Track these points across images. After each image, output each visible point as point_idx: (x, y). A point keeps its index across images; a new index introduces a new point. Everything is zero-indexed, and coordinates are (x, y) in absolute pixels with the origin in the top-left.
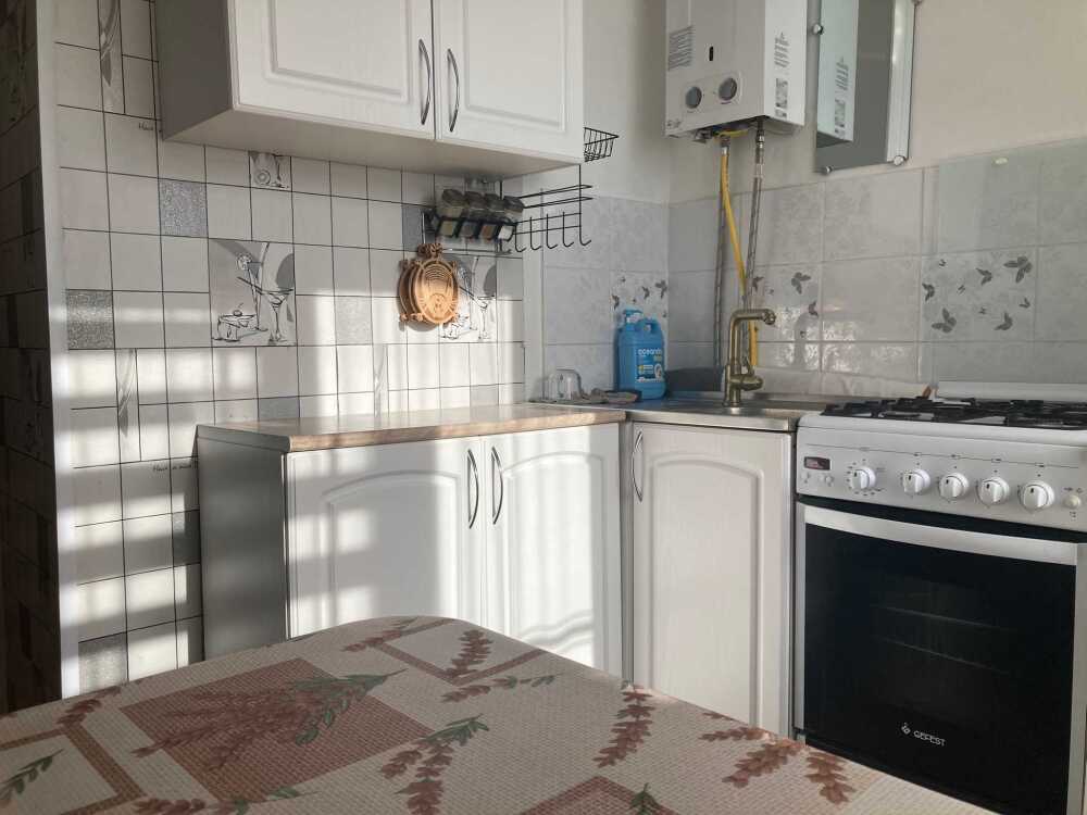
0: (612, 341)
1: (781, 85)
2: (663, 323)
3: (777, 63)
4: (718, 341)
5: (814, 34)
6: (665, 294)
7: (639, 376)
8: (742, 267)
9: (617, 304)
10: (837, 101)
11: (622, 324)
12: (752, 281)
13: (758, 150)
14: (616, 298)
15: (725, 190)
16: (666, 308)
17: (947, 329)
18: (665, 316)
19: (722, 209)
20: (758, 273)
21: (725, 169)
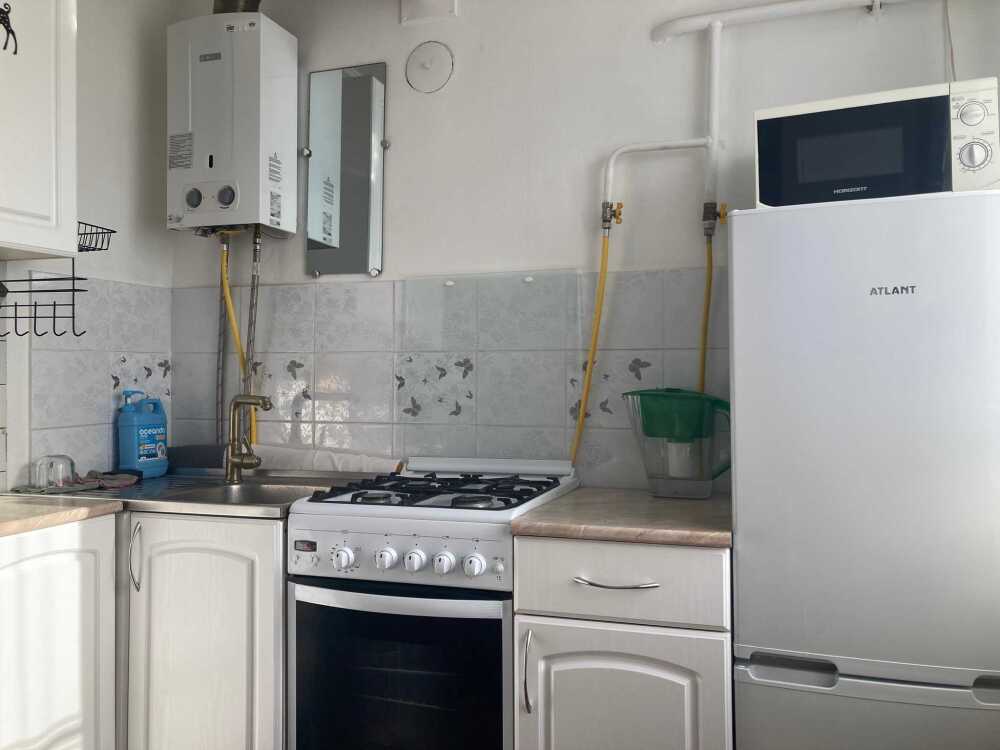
0: (111, 420)
1: (275, 197)
2: (166, 401)
3: (270, 179)
4: (220, 420)
5: (304, 156)
6: (168, 373)
7: (140, 456)
8: (243, 354)
9: (116, 385)
10: (324, 213)
11: (123, 403)
12: (251, 366)
13: (255, 250)
14: (115, 378)
15: (226, 283)
16: (169, 387)
17: (414, 414)
18: (168, 394)
19: (223, 298)
20: (257, 359)
21: (225, 264)
